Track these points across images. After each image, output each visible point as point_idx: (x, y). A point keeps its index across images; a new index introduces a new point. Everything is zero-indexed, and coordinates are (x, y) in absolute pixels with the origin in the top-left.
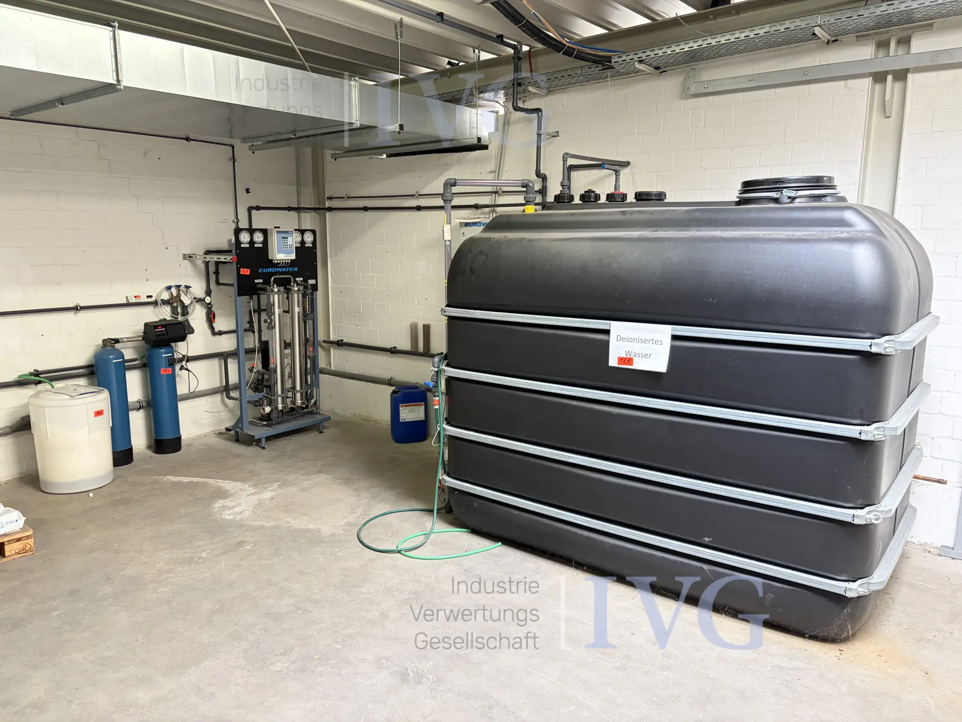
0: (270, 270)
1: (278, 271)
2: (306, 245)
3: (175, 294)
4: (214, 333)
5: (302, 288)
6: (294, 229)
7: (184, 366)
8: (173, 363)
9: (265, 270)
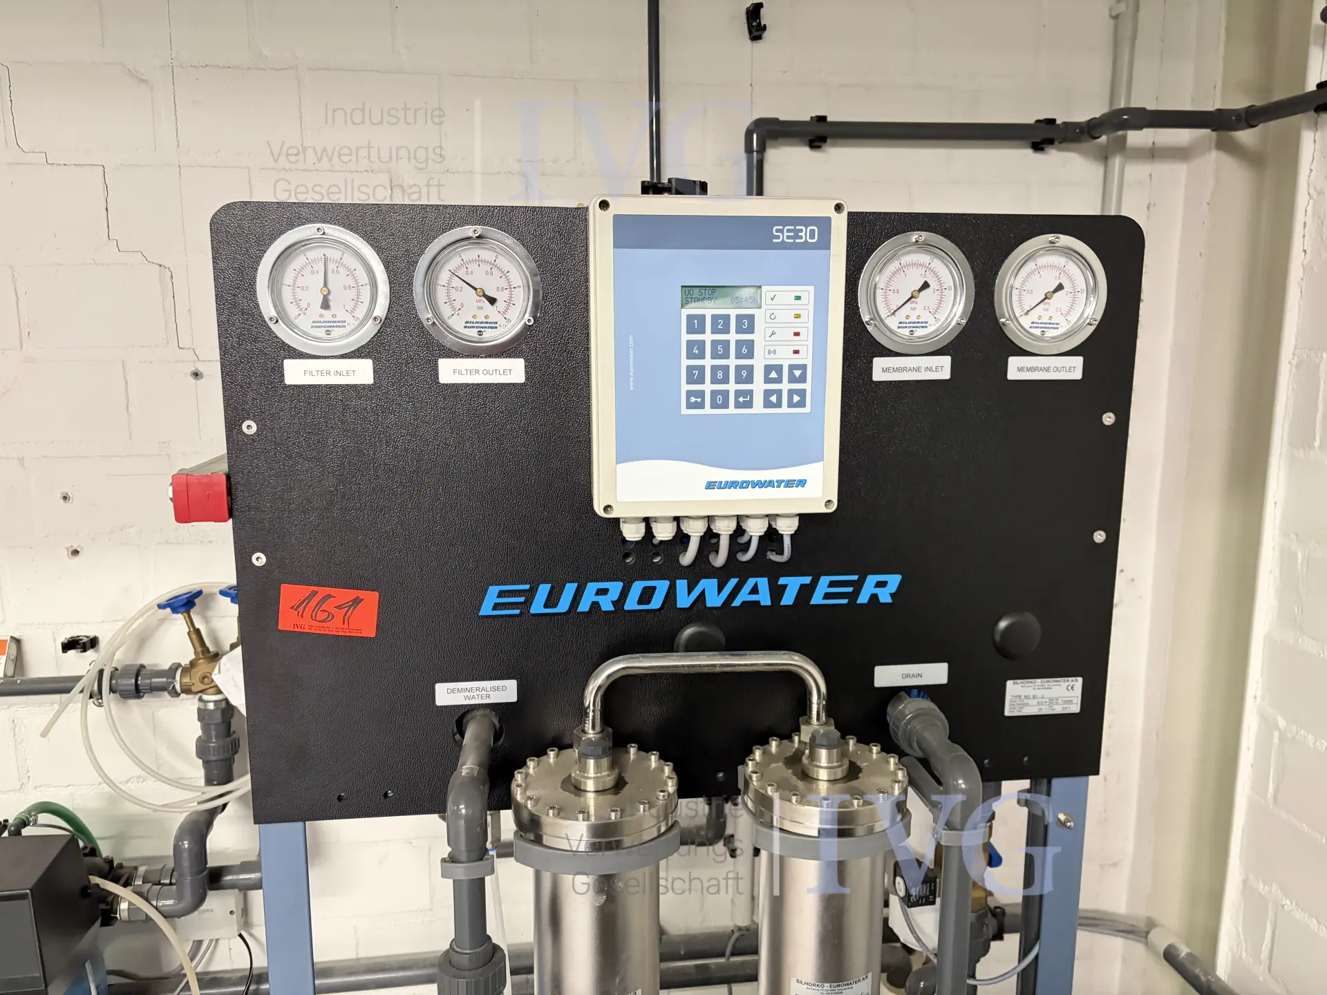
0: (600, 595)
1: (684, 600)
2: (1018, 369)
6: (838, 208)
9: (544, 590)
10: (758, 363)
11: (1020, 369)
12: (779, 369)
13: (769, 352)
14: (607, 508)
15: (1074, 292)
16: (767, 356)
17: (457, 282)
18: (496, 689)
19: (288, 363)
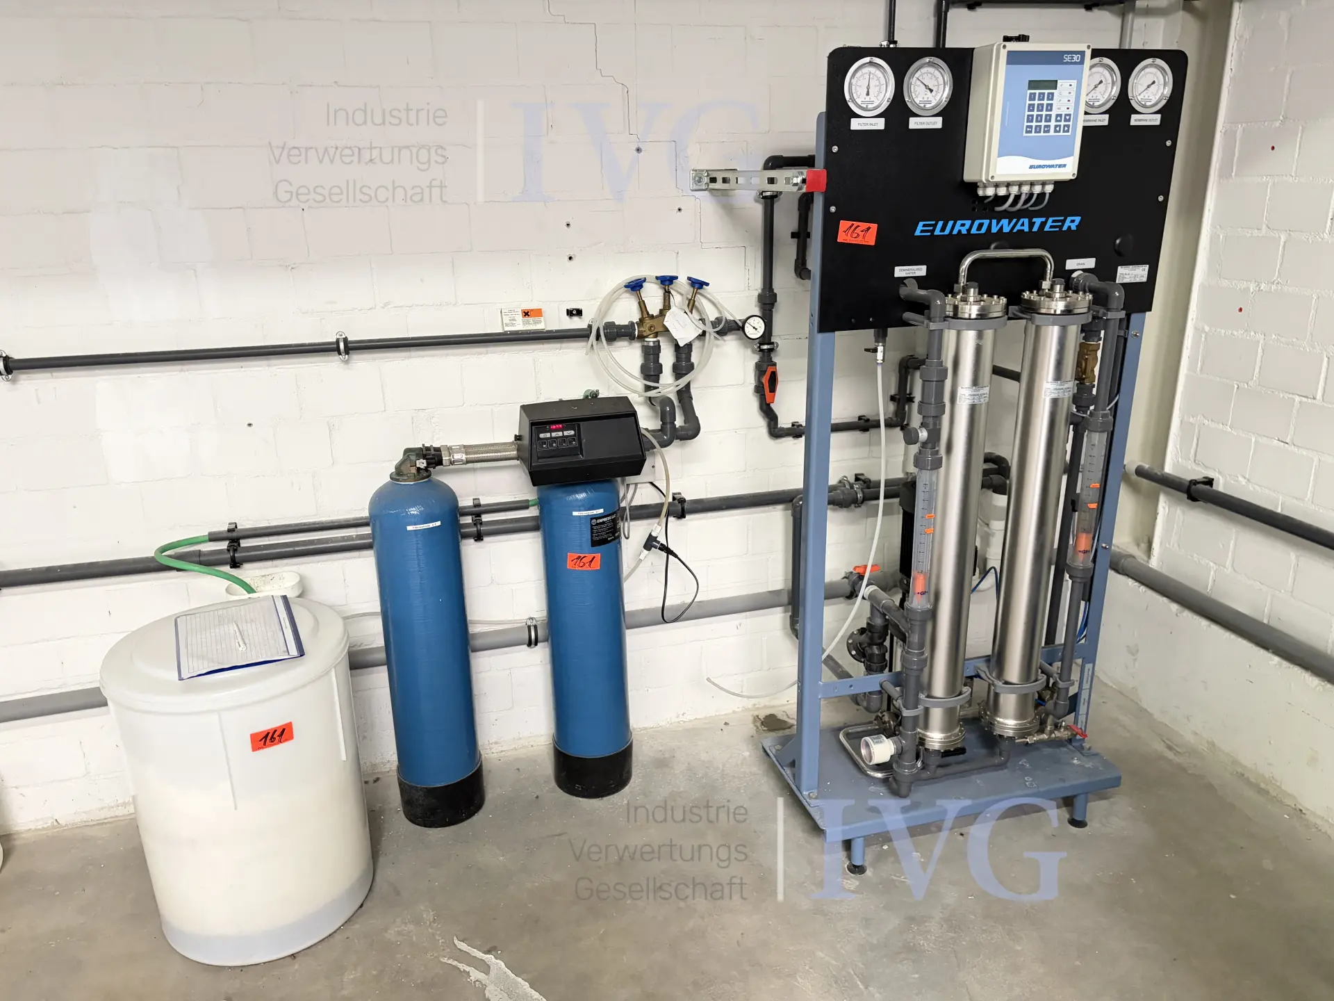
0: (962, 227)
1: (994, 230)
2: (1135, 120)
3: (654, 307)
4: (776, 432)
5: (1083, 301)
6: (1089, 47)
7: (657, 537)
8: (606, 536)
9: (940, 224)
10: (1054, 113)
11: (1136, 120)
12: (1061, 115)
14: (992, 177)
15: (1158, 85)
16: (1057, 110)
17: (919, 84)
18: (918, 269)
19: (853, 120)
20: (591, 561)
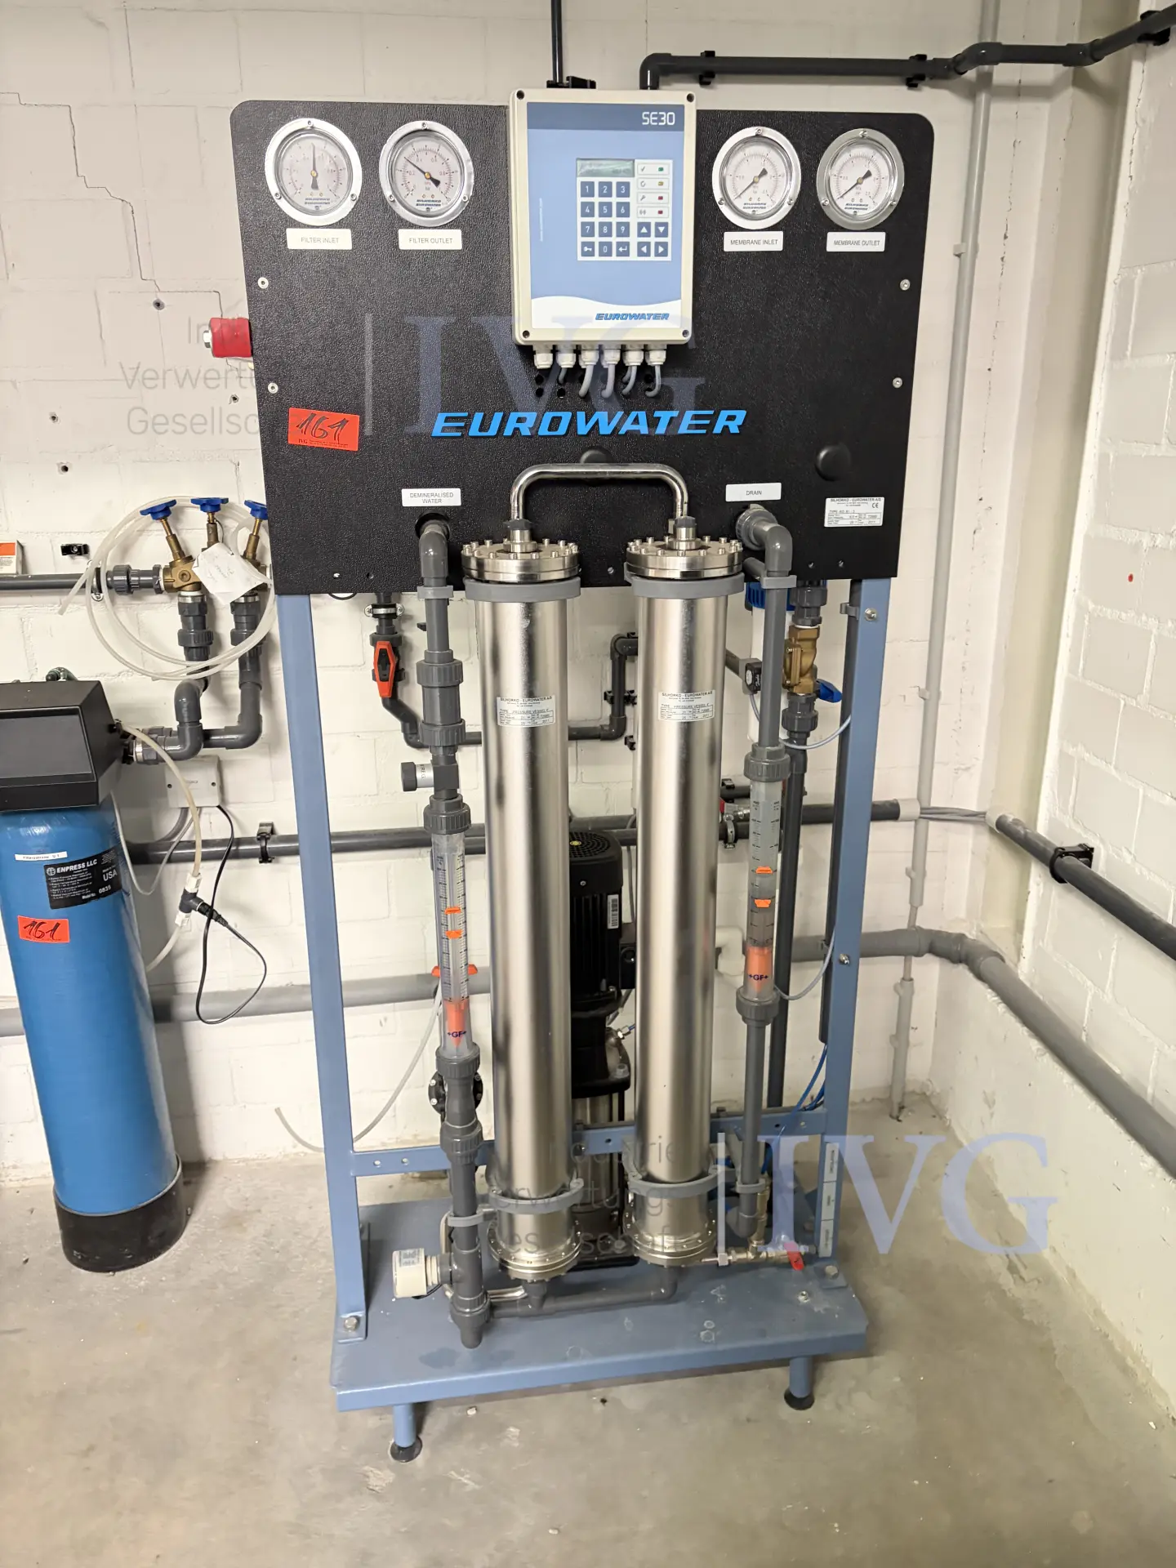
0: (520, 422)
1: (583, 429)
2: (835, 242)
5: (723, 555)
6: (690, 98)
7: (195, 894)
8: (77, 893)
9: (478, 417)
10: (633, 220)
11: (837, 243)
12: (648, 225)
13: (641, 212)
14: (525, 334)
15: (879, 178)
16: (640, 215)
17: (410, 168)
18: (446, 495)
19: (290, 232)
20: (55, 929)
